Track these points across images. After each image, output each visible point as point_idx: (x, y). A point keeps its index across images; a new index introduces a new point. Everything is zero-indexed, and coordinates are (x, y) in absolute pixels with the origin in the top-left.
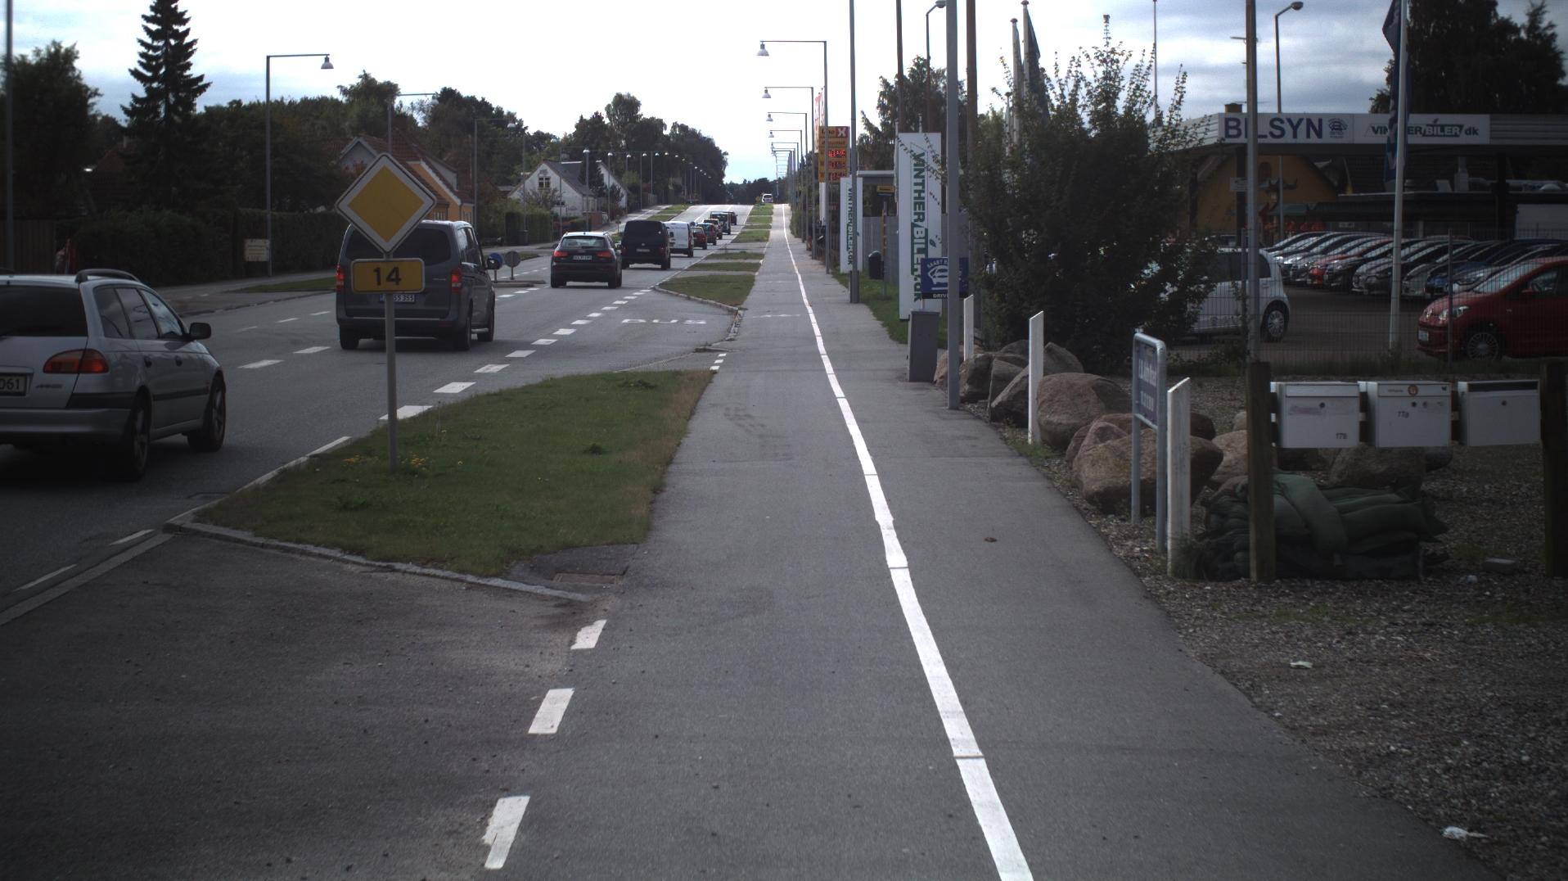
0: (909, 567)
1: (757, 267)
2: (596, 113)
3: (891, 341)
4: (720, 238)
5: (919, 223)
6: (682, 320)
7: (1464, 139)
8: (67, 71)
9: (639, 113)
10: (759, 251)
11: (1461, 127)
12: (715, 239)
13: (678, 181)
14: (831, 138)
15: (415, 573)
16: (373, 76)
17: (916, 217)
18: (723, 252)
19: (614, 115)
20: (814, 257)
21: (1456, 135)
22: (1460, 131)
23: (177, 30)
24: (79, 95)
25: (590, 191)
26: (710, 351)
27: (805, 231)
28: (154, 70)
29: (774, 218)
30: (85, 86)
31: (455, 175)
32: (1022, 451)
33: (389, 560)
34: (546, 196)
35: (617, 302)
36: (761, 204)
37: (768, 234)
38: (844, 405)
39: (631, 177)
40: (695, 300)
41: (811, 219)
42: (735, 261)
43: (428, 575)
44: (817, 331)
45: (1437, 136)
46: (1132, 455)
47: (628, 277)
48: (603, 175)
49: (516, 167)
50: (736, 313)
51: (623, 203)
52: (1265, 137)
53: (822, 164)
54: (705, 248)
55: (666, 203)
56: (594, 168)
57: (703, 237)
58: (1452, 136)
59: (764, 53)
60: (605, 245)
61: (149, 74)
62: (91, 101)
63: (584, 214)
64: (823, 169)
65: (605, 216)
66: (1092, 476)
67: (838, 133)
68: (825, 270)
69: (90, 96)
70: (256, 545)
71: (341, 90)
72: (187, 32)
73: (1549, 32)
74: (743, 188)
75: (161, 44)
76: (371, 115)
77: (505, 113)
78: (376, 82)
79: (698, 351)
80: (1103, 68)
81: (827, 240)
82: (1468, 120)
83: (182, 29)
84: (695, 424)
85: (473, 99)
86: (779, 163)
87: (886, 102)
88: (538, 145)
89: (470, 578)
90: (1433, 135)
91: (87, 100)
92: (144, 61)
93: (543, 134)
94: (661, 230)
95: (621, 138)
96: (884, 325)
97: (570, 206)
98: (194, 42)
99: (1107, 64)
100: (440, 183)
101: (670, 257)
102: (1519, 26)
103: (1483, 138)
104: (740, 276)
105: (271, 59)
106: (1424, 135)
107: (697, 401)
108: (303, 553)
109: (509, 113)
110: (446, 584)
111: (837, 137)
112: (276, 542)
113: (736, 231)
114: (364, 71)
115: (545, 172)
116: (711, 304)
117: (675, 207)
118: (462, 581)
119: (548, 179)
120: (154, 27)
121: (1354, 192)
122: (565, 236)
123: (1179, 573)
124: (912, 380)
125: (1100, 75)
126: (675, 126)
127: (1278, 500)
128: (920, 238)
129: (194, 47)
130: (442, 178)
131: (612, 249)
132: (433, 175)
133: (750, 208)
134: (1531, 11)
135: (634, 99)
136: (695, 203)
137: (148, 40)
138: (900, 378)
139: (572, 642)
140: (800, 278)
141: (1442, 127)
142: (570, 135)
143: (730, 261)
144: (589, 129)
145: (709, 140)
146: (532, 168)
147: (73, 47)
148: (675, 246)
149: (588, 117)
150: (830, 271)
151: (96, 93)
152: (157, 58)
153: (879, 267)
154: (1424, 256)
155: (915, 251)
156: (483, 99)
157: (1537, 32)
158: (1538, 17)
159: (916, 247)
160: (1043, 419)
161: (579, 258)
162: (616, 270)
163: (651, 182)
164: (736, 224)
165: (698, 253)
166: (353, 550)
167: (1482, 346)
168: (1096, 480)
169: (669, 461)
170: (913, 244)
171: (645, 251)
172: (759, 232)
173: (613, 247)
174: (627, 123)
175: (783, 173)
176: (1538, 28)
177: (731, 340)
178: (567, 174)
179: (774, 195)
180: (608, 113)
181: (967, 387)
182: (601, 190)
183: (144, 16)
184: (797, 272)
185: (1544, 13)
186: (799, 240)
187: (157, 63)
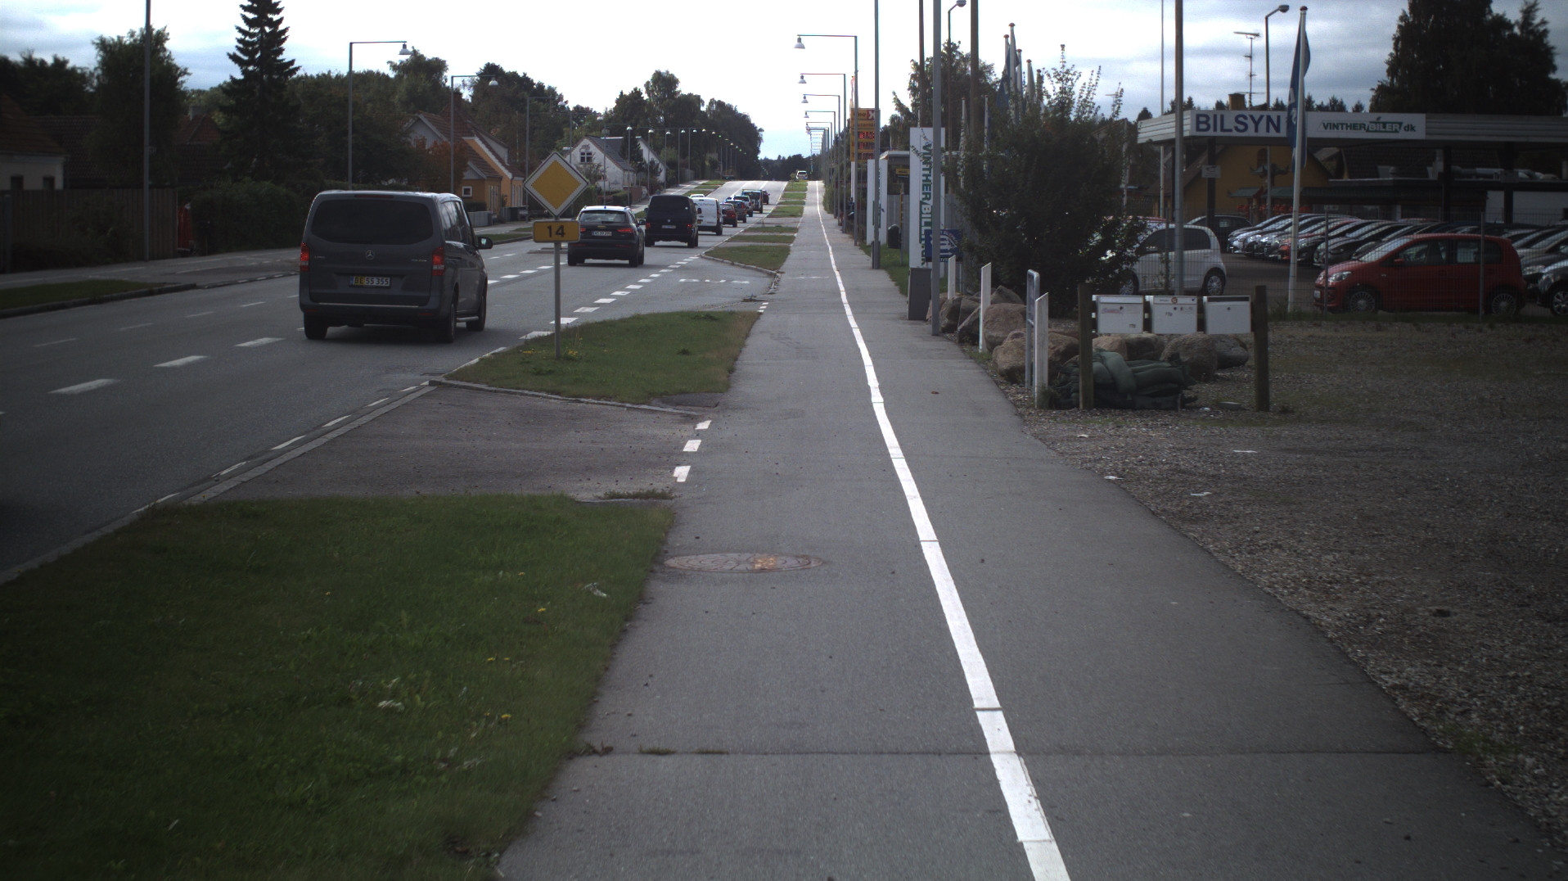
0: (884, 402)
1: (792, 239)
2: (635, 89)
3: (900, 295)
4: (751, 216)
5: (926, 201)
6: (729, 281)
7: (1403, 135)
8: (159, 51)
9: (678, 89)
10: (793, 226)
11: (1400, 124)
12: (745, 216)
13: (715, 156)
14: (863, 119)
15: (594, 403)
16: (421, 52)
17: (924, 196)
18: (760, 226)
19: (653, 91)
20: (844, 232)
21: (1396, 131)
22: (1400, 128)
23: (272, 19)
24: (169, 73)
25: (629, 167)
26: (755, 301)
27: (837, 207)
28: (251, 54)
29: (808, 195)
30: (175, 65)
31: (507, 150)
32: (975, 357)
33: (577, 397)
34: (591, 171)
35: (642, 281)
36: (795, 180)
37: (801, 211)
38: (857, 333)
39: (669, 153)
40: (738, 266)
41: (842, 196)
42: (772, 234)
43: (602, 404)
44: (842, 288)
45: (1380, 131)
46: (1026, 347)
47: (650, 255)
48: (642, 151)
49: (557, 142)
50: (775, 275)
51: (662, 178)
52: (1230, 130)
53: (853, 145)
54: (735, 226)
55: (703, 179)
56: (635, 143)
57: (734, 214)
58: (1392, 132)
59: (801, 46)
60: (626, 220)
61: (246, 58)
62: (180, 79)
63: (625, 188)
64: (854, 149)
65: (645, 190)
66: (1003, 360)
67: (869, 115)
68: (853, 242)
69: (180, 75)
70: (491, 391)
71: (391, 66)
72: (280, 21)
73: (1541, 29)
74: (778, 165)
75: (257, 31)
76: (419, 90)
77: (546, 88)
78: (425, 58)
79: (745, 300)
80: (1060, 85)
81: (855, 216)
82: (1407, 118)
83: (276, 18)
84: (749, 341)
85: (515, 74)
86: (814, 140)
87: (917, 84)
88: (577, 120)
89: (628, 405)
90: (1376, 131)
91: (177, 78)
92: (241, 46)
93: (582, 108)
94: (688, 206)
95: (660, 114)
96: (896, 285)
97: (613, 180)
98: (286, 30)
99: (1063, 81)
100: (493, 157)
101: (698, 235)
102: (1513, 22)
103: (1419, 134)
104: (776, 247)
105: (353, 45)
106: (1368, 131)
107: (750, 330)
108: (522, 394)
109: (550, 87)
110: (614, 408)
111: (868, 119)
112: (503, 390)
113: (768, 209)
114: (413, 47)
115: (587, 147)
116: (752, 269)
117: (711, 182)
118: (624, 407)
119: (590, 154)
120: (251, 16)
121: (1350, 177)
122: (583, 209)
123: (1041, 407)
124: (910, 319)
125: (1058, 90)
126: (712, 102)
127: (1096, 365)
128: (927, 213)
129: (286, 34)
130: (494, 153)
131: (634, 225)
132: (486, 150)
133: (785, 184)
134: (1525, 8)
135: (672, 76)
136: (731, 179)
137: (246, 28)
138: (902, 318)
139: (695, 427)
140: (830, 249)
141: (1384, 124)
142: (610, 111)
143: (767, 234)
144: (629, 104)
145: (745, 116)
146: (575, 142)
147: (164, 30)
148: (702, 224)
149: (627, 92)
150: (858, 243)
151: (185, 72)
152: (253, 44)
153: (897, 238)
154: (1373, 236)
155: (923, 224)
156: (525, 75)
157: (1531, 28)
158: (1531, 14)
159: (924, 220)
160: (987, 335)
161: (599, 233)
162: (638, 246)
163: (689, 158)
164: (768, 204)
165: (728, 230)
166: (553, 393)
167: (1361, 302)
168: (1005, 362)
169: (736, 359)
170: (921, 218)
171: (670, 227)
172: (793, 206)
173: (636, 222)
174: (665, 99)
175: (817, 150)
176: (1531, 24)
177: (772, 293)
178: (608, 148)
179: (808, 172)
180: (647, 88)
181: (947, 321)
182: (641, 165)
183: (242, 6)
184: (828, 244)
185: (1537, 10)
186: (832, 216)
187: (253, 48)
